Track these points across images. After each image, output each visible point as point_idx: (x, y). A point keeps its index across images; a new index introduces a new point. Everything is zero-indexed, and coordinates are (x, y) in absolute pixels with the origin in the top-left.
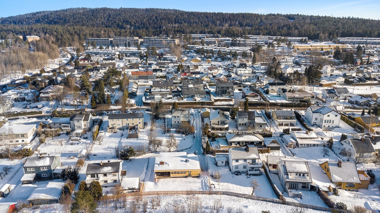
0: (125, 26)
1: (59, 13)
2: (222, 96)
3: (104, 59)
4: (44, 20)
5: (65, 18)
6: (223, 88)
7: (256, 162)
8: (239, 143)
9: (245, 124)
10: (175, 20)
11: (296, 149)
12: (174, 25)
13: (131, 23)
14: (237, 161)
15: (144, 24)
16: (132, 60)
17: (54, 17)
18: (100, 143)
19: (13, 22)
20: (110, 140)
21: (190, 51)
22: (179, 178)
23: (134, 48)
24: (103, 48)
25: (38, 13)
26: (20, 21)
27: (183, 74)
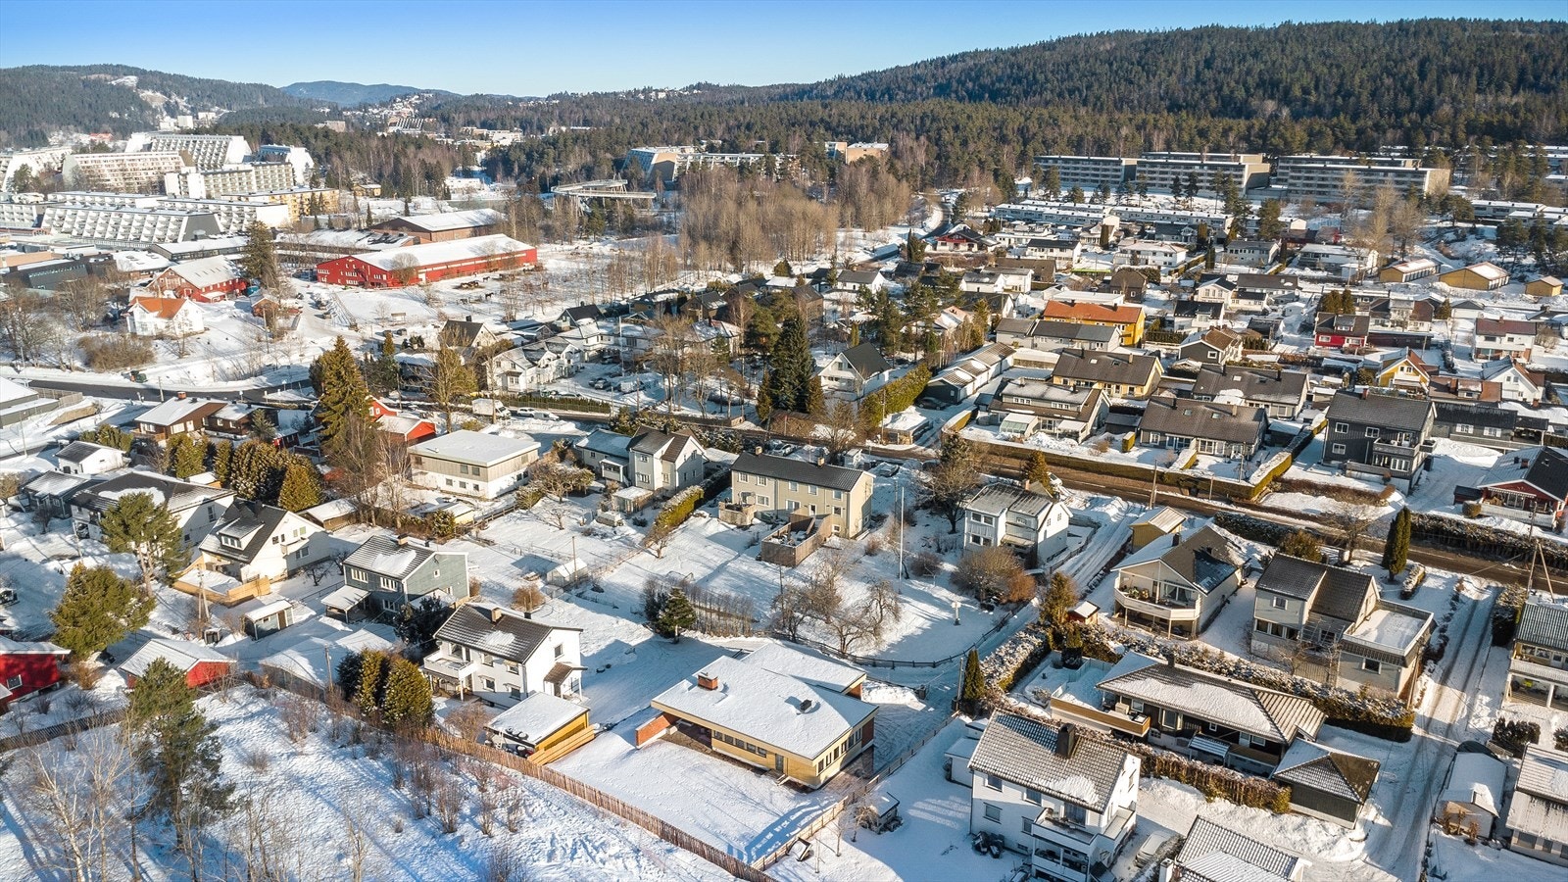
0: (1254, 103)
1: (1021, 59)
2: (1343, 469)
3: (1034, 243)
4: (963, 84)
5: (1034, 77)
6: (1359, 426)
7: (1088, 822)
8: (1151, 710)
9: (1292, 633)
10: (1522, 72)
11: (1479, 851)
12: (1504, 99)
13: (1287, 91)
14: (996, 781)
15: (1347, 95)
16: (1147, 253)
17: (1000, 73)
18: (659, 552)
19: (866, 94)
20: (701, 550)
21: (1473, 231)
22: (729, 765)
23: (1213, 202)
24: (1081, 199)
25: (954, 58)
26: (888, 89)
27: (1323, 339)
